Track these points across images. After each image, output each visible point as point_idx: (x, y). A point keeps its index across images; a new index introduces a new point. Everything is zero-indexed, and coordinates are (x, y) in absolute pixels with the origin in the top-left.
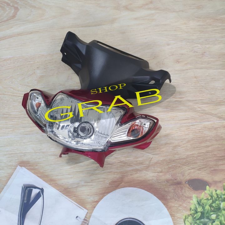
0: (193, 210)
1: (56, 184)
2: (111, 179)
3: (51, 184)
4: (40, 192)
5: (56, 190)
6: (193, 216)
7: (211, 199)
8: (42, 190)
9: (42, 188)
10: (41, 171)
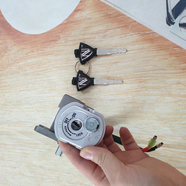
1: (142, 35)
2: (57, 45)
3: (151, 34)
4: (173, 18)
5: (142, 24)
8: (170, 22)
9: (169, 25)
10: (173, 58)
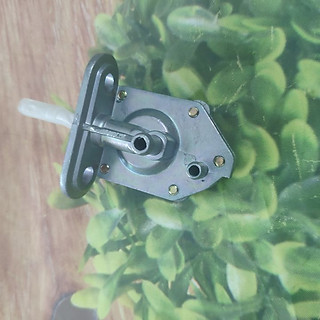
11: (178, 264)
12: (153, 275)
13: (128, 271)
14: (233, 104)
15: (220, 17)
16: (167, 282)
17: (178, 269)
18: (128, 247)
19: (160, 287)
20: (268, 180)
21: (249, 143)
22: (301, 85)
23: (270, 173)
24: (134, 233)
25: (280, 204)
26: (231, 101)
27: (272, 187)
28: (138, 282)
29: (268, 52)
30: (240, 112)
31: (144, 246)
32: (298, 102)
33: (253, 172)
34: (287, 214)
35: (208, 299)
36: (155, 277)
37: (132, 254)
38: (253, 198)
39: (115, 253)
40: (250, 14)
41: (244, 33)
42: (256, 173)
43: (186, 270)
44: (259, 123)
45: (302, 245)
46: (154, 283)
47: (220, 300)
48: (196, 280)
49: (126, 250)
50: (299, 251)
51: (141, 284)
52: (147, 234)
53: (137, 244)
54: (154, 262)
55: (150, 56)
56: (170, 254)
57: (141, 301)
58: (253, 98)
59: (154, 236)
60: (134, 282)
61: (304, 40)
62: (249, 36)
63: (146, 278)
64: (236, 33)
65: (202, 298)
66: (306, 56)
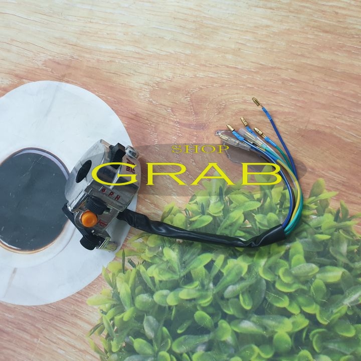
0: (196, 203)
6: (188, 217)
7: (259, 200)
11: (260, 223)
12: (261, 210)
13: (268, 200)
14: (310, 287)
15: (349, 307)
16: (255, 214)
17: (258, 222)
18: (278, 206)
19: (255, 210)
20: (273, 280)
21: (291, 283)
22: (300, 315)
23: (275, 282)
24: (283, 212)
25: (261, 277)
26: (312, 287)
27: (269, 280)
28: (262, 201)
29: (321, 313)
30: (305, 288)
31: (275, 213)
32: (295, 310)
33: (279, 277)
34: (256, 278)
35: (240, 227)
36: (260, 210)
37: (275, 206)
38: (269, 270)
39: (279, 199)
40: (341, 318)
41: (335, 311)
42: (277, 278)
43: (256, 225)
44: (296, 291)
45: (243, 275)
46: (258, 208)
47: (238, 231)
48: (250, 227)
49: (278, 204)
50: (241, 273)
51: (260, 202)
52: (279, 218)
53: (278, 211)
54: (266, 214)
55: (356, 269)
56: (265, 223)
57: (253, 198)
58: (307, 296)
59: (277, 220)
60: (263, 199)
61: (316, 329)
62: (332, 312)
63: (262, 205)
64: (337, 308)
65: (242, 225)
66: (309, 325)
